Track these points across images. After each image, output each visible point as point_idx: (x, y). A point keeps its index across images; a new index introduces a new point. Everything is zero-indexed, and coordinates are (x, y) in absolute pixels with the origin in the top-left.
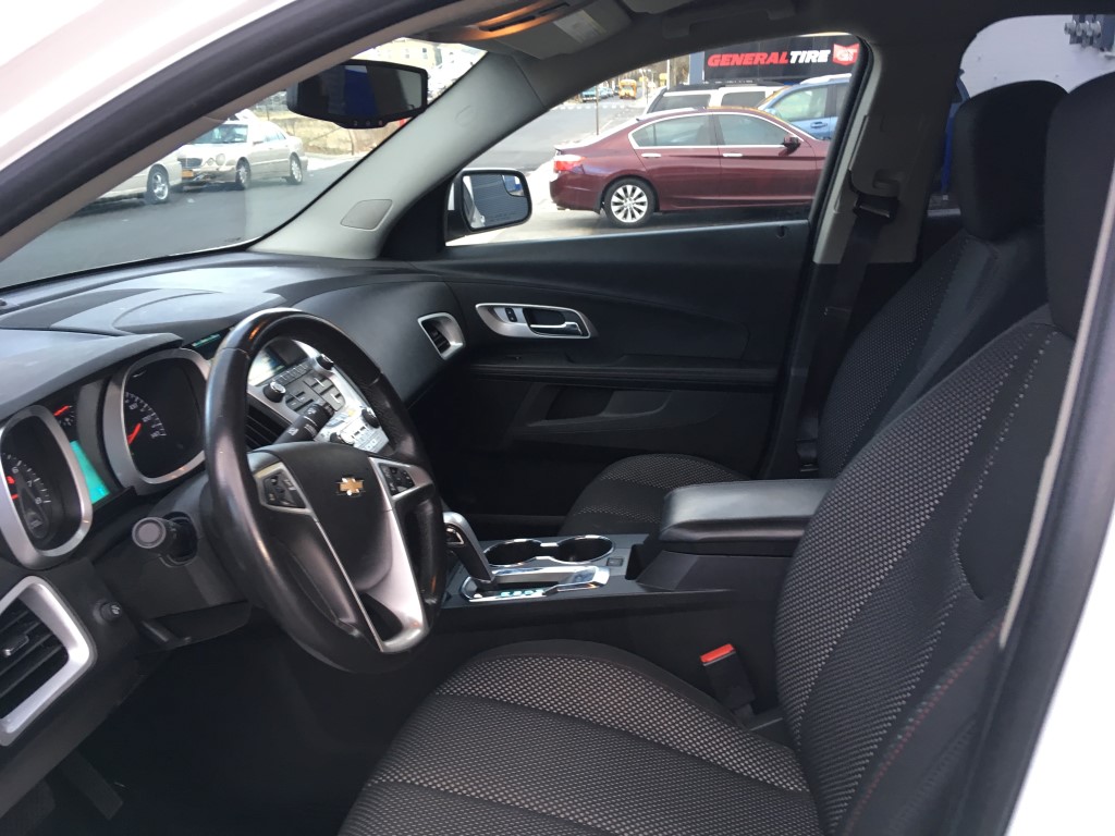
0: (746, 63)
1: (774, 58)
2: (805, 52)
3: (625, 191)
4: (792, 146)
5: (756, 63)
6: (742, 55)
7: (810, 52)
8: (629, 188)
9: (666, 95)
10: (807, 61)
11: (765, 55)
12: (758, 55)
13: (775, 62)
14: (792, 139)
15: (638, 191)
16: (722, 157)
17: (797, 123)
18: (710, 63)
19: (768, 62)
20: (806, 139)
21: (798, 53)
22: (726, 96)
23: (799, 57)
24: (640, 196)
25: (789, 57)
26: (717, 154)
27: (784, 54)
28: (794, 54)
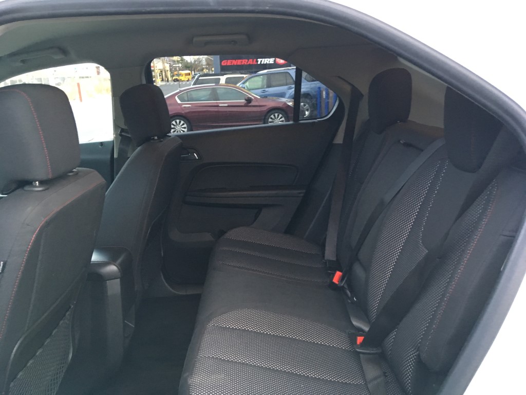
0: (239, 64)
1: (251, 62)
2: (263, 59)
3: (176, 122)
4: (249, 100)
5: (243, 64)
6: (237, 60)
7: (266, 59)
8: (178, 121)
9: (200, 78)
10: (265, 63)
11: (247, 60)
12: (244, 60)
13: (251, 63)
14: (248, 98)
15: (182, 122)
16: (218, 106)
17: (252, 91)
18: (223, 64)
19: (248, 64)
20: (255, 98)
21: (261, 59)
22: (227, 79)
23: (261, 61)
24: (183, 124)
25: (257, 61)
26: (216, 105)
27: (255, 60)
28: (259, 60)
